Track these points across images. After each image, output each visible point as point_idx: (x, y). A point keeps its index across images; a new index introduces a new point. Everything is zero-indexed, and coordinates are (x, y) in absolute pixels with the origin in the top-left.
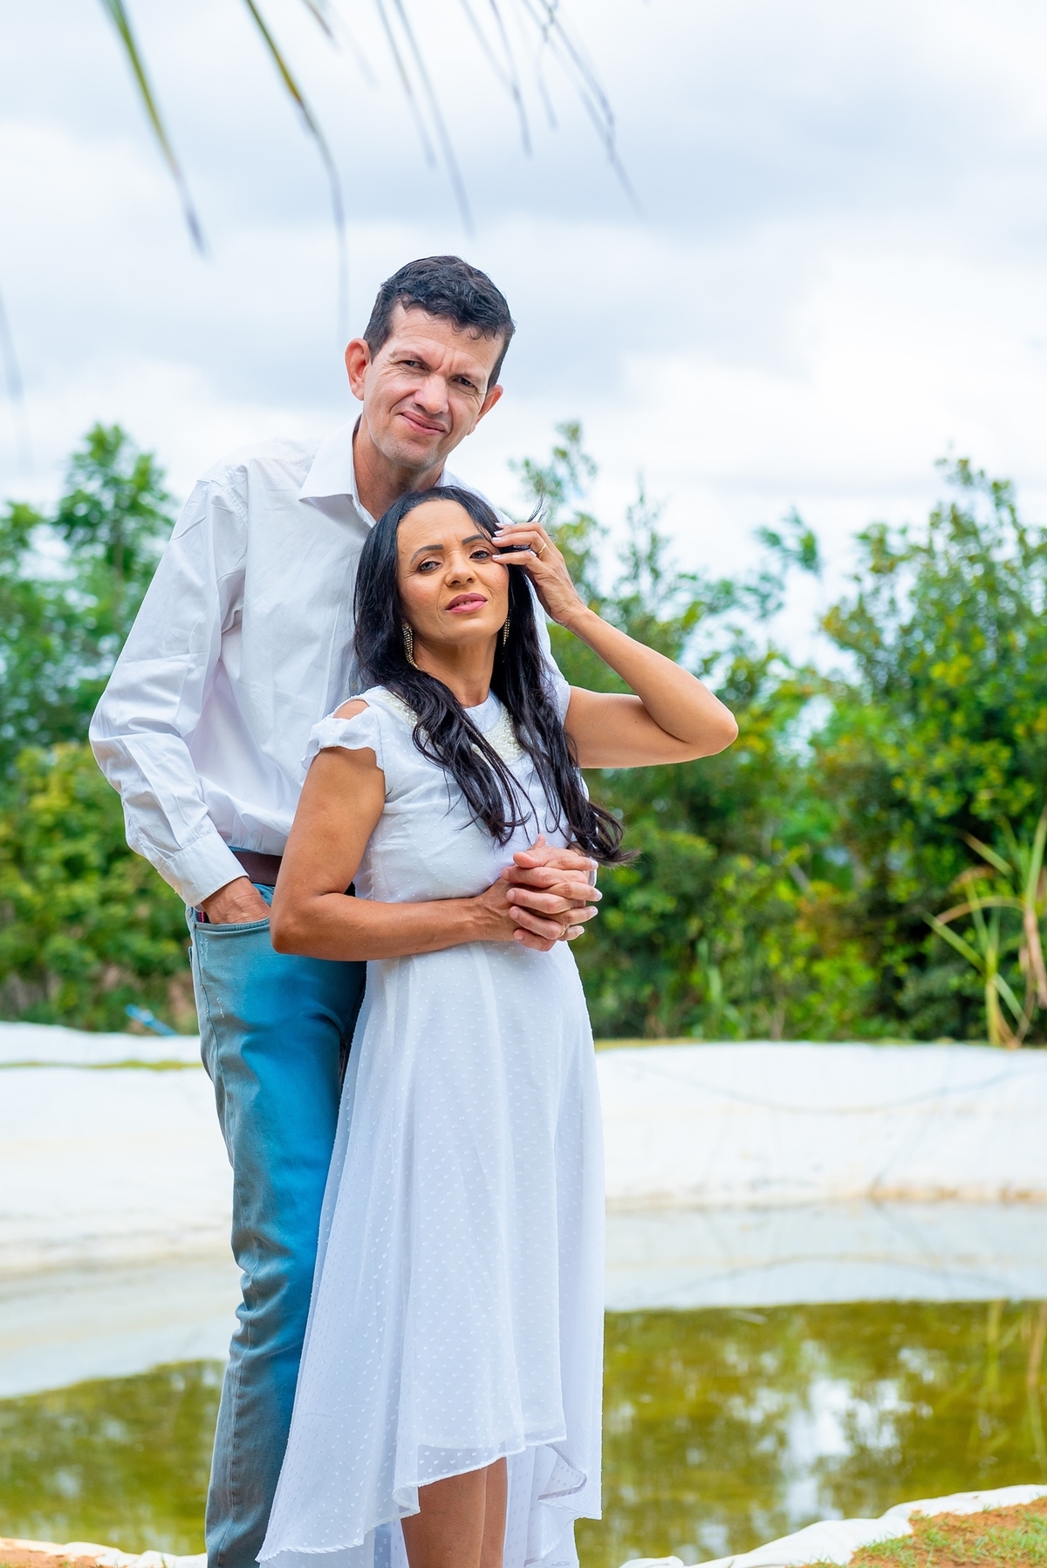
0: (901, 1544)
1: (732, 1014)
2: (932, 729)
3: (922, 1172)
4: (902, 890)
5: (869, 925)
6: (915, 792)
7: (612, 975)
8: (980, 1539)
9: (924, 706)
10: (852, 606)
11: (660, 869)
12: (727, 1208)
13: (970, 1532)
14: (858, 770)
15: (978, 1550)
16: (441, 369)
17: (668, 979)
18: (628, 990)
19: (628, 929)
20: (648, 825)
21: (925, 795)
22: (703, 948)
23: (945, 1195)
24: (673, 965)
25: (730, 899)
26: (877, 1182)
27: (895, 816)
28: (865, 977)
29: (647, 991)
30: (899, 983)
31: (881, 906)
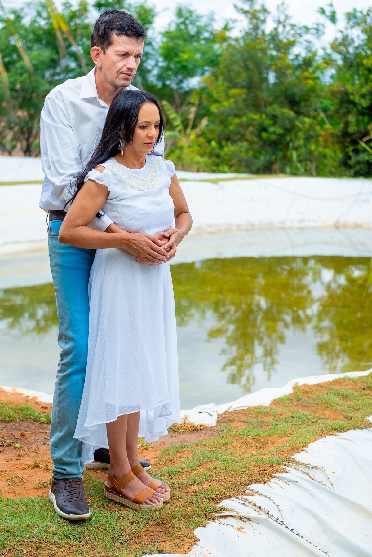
0: (287, 398)
1: (299, 165)
2: (363, 80)
3: (351, 219)
4: (352, 129)
5: (342, 140)
6: (357, 99)
7: (263, 152)
8: (312, 396)
9: (361, 73)
10: (340, 40)
11: (279, 121)
12: (291, 228)
13: (310, 393)
14: (339, 92)
15: (311, 400)
16: (133, 54)
17: (280, 154)
18: (268, 157)
19: (268, 139)
20: (276, 106)
21: (359, 100)
22: (291, 145)
23: (358, 226)
24: (281, 150)
25: (300, 130)
26: (337, 221)
27: (351, 106)
28: (340, 155)
29: (274, 158)
30: (350, 158)
31: (345, 134)
